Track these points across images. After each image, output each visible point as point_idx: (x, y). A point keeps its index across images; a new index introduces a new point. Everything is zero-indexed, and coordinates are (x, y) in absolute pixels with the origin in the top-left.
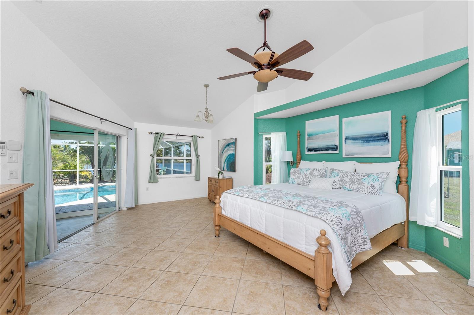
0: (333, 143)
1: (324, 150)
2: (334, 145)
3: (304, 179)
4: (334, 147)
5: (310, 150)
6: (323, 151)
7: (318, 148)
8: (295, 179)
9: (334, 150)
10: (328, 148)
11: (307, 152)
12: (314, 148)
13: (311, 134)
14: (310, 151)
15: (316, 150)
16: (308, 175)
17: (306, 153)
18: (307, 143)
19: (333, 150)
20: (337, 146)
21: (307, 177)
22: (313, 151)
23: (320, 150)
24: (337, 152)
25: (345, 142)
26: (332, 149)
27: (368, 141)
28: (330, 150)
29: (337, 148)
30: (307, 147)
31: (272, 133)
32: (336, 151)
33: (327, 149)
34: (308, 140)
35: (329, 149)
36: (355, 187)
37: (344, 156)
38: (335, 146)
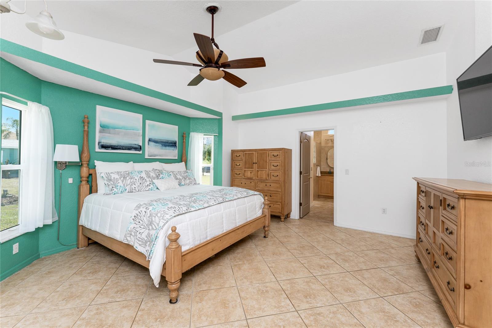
0: (136, 143)
1: (126, 149)
2: (138, 145)
4: (138, 146)
5: (103, 147)
6: (124, 149)
7: (117, 146)
9: (137, 150)
10: (130, 147)
11: (99, 148)
12: (112, 145)
13: (107, 126)
14: (104, 149)
15: (113, 148)
17: (97, 149)
18: (99, 137)
19: (136, 149)
20: (141, 146)
22: (110, 149)
23: (120, 149)
24: (141, 152)
25: (149, 143)
26: (135, 149)
27: (165, 146)
28: (133, 150)
29: (141, 148)
30: (99, 143)
31: (29, 103)
32: (139, 151)
33: (129, 148)
34: (100, 132)
35: (132, 149)
37: (146, 157)
38: (139, 146)
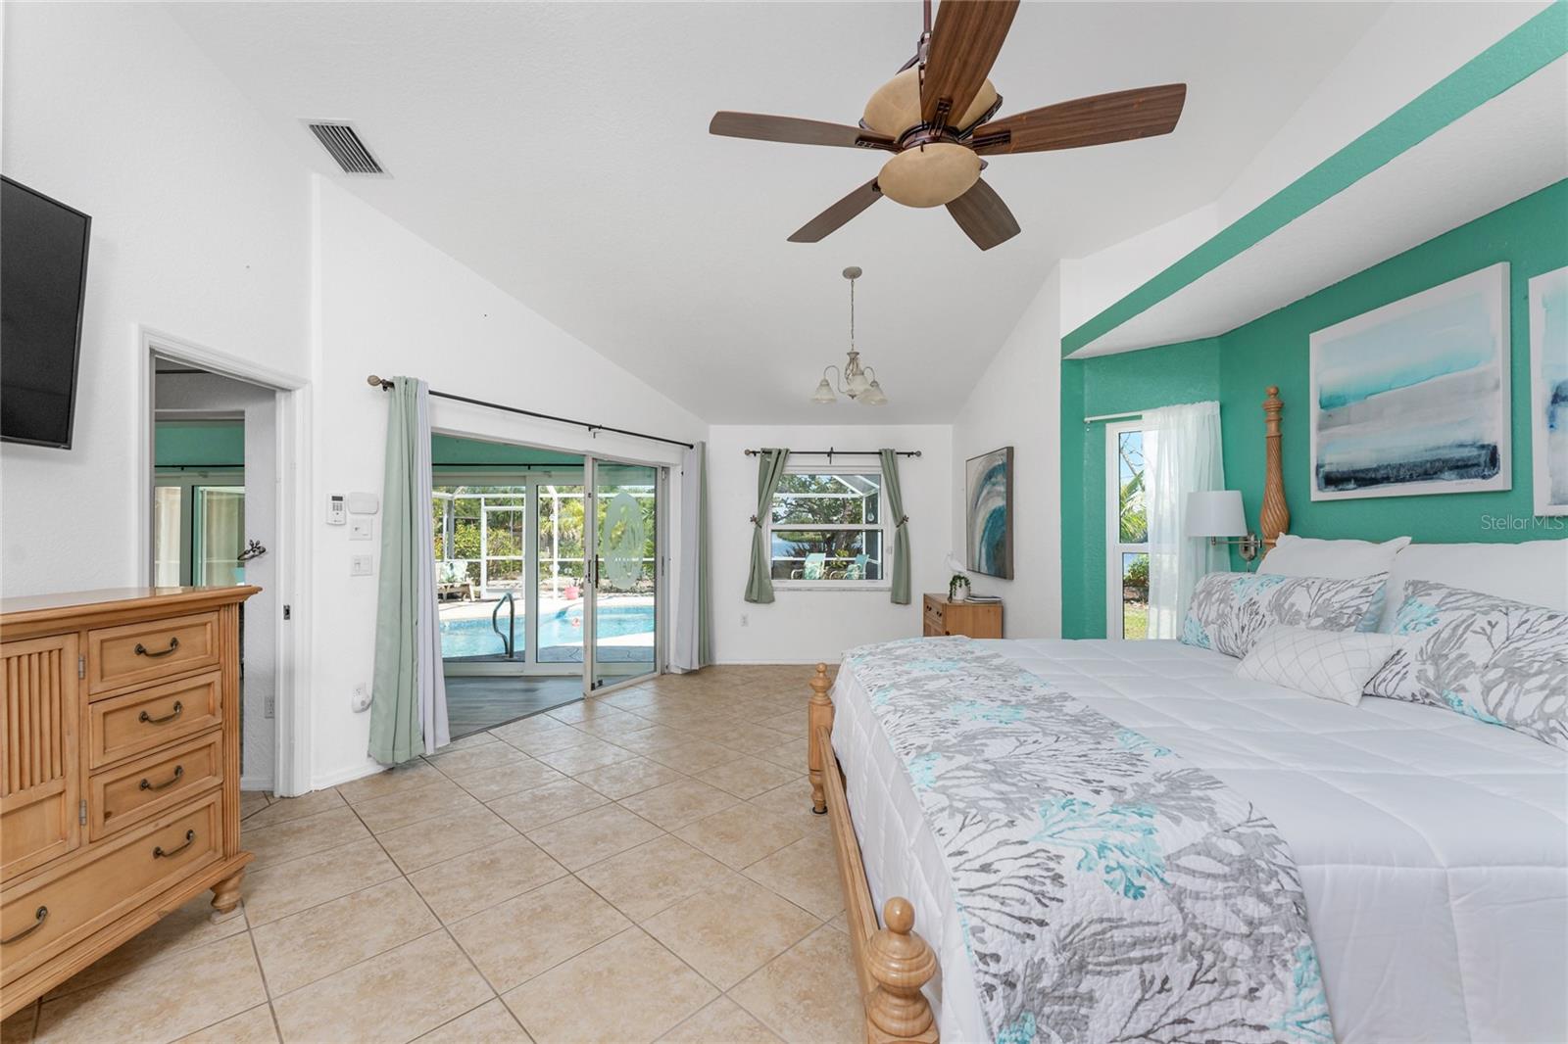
0: (1465, 435)
1: (1411, 479)
2: (1472, 445)
3: (1243, 629)
4: (1475, 452)
5: (1332, 480)
6: (1403, 480)
7: (1376, 470)
8: (1207, 623)
9: (1473, 471)
10: (1432, 462)
11: (1320, 489)
12: (1357, 467)
13: (1339, 397)
14: (1333, 488)
15: (1364, 478)
16: (1262, 611)
17: (1316, 495)
18: (1319, 445)
19: (1463, 471)
20: (1495, 448)
21: (1259, 617)
22: (1352, 486)
23: (1386, 480)
24: (1499, 481)
25: (1552, 417)
26: (1457, 467)
28: (1446, 474)
29: (1493, 460)
30: (1319, 467)
31: (1146, 414)
32: (1484, 477)
33: (1428, 471)
34: (1321, 428)
35: (1441, 470)
36: (1525, 706)
37: (1542, 506)
38: (1483, 447)
